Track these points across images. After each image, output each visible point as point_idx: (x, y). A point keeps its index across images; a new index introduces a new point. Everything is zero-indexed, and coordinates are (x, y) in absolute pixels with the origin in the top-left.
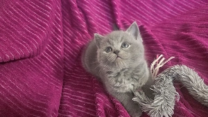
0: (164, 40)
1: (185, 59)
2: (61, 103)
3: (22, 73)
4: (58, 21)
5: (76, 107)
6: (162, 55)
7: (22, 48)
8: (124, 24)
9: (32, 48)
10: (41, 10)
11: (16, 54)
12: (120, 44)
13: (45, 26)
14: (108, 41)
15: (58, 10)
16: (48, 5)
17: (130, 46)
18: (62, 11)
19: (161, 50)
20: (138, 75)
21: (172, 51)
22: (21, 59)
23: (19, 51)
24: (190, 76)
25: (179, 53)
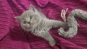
0: (60, 4)
1: (73, 7)
2: (31, 48)
3: (8, 44)
4: (12, 14)
5: (39, 46)
6: (63, 10)
7: (2, 32)
8: (41, 4)
9: (7, 30)
10: (2, 12)
11: (1, 37)
12: (29, 18)
13: (8, 18)
14: (23, 19)
15: (9, 9)
16: (4, 8)
17: (34, 17)
18: (12, 9)
19: (62, 8)
20: (43, 25)
21: (66, 6)
22: (4, 37)
23: (2, 34)
24: (80, 13)
25: (69, 6)
